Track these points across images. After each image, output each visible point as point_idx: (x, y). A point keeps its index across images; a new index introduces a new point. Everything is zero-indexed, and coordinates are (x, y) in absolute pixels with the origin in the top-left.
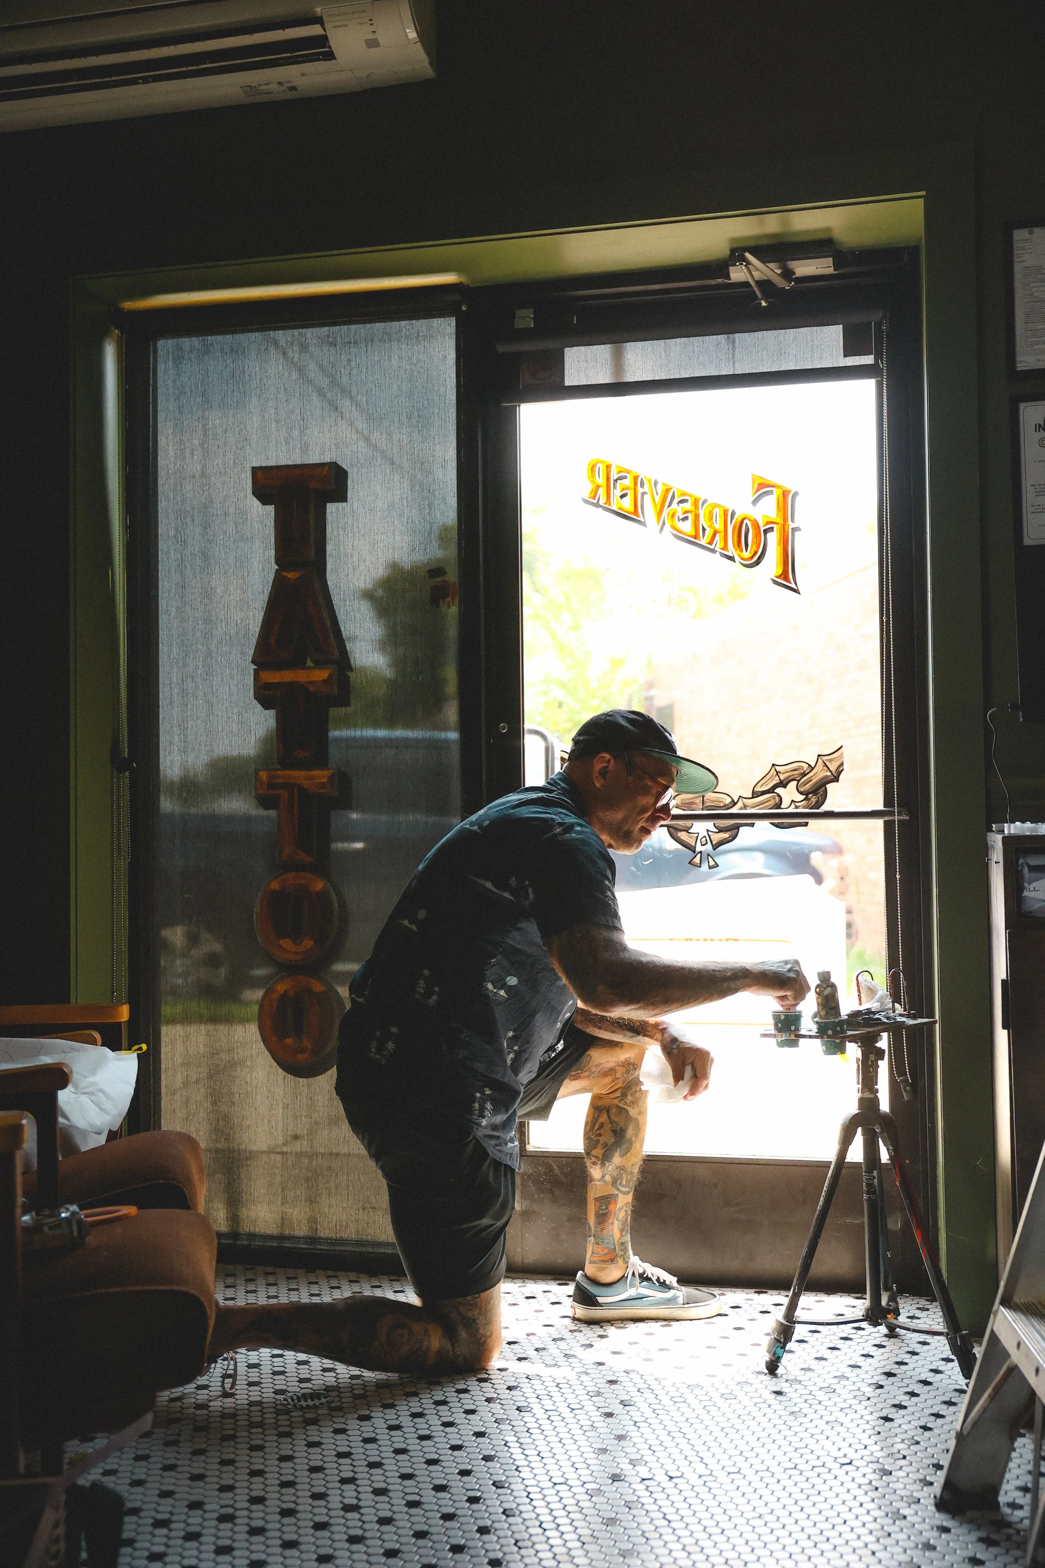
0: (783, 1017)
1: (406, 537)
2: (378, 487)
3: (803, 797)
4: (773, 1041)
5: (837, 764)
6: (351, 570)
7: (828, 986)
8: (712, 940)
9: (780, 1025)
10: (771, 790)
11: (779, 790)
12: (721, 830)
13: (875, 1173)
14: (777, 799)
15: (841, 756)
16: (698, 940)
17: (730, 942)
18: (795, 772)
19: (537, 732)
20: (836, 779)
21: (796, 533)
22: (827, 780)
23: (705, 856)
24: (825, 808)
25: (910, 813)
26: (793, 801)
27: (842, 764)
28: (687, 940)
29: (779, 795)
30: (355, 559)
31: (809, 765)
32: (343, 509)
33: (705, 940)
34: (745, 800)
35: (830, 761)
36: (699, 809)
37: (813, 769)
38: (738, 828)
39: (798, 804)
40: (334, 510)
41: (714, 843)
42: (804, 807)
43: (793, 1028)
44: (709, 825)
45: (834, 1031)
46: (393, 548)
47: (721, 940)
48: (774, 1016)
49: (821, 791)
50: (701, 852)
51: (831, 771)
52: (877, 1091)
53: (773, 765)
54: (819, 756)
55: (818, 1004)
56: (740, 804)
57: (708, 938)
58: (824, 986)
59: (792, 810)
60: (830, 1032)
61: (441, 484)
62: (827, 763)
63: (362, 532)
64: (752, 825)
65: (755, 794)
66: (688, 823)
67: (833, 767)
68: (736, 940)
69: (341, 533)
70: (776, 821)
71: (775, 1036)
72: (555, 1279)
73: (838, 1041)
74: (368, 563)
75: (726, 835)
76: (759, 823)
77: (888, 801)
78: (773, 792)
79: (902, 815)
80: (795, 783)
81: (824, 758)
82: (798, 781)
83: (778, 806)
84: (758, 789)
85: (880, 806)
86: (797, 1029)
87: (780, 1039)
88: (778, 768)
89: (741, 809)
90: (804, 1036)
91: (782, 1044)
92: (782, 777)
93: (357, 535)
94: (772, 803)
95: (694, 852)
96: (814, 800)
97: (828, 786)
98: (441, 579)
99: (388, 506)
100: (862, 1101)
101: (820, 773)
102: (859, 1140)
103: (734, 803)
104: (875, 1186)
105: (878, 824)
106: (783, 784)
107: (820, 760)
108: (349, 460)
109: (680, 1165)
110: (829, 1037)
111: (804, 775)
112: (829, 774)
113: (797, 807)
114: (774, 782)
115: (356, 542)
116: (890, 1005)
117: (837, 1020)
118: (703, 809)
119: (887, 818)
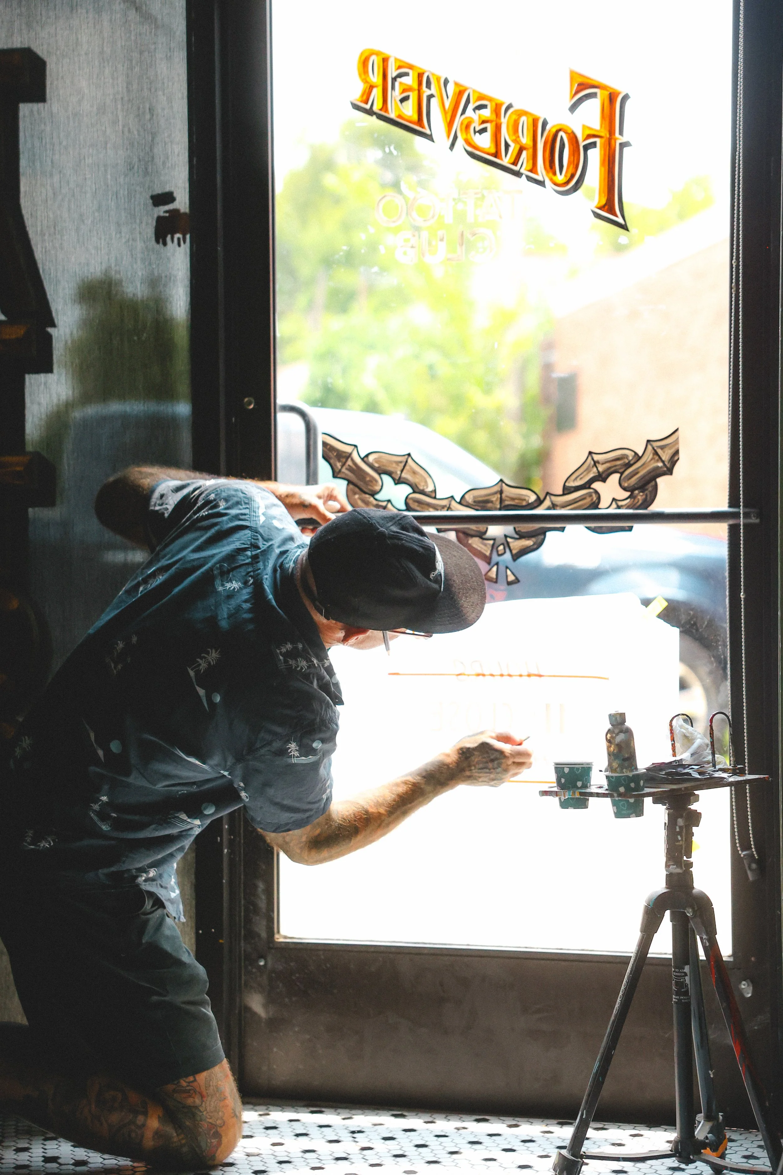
0: (566, 770)
1: (120, 152)
2: (84, 84)
3: (628, 494)
4: (556, 800)
5: (672, 451)
6: (50, 194)
7: (621, 731)
8: (510, 675)
9: (563, 780)
10: (587, 485)
11: (597, 485)
12: (521, 536)
13: (687, 969)
14: (595, 497)
15: (677, 441)
16: (492, 675)
17: (533, 678)
18: (618, 463)
19: (292, 409)
20: (669, 471)
21: (626, 150)
22: (658, 472)
23: (502, 568)
24: (654, 508)
25: (759, 515)
26: (614, 499)
27: (677, 452)
28: (478, 675)
29: (596, 492)
30: (56, 178)
31: (636, 454)
32: (39, 113)
33: (502, 675)
34: (553, 498)
35: (662, 448)
36: (496, 509)
37: (640, 458)
38: (544, 534)
39: (620, 503)
40: (27, 113)
41: (514, 552)
42: (628, 507)
43: (579, 784)
44: (508, 529)
45: (628, 789)
46: (105, 166)
47: (521, 676)
48: (556, 768)
49: (650, 487)
50: (497, 564)
51: (663, 462)
52: (690, 865)
53: (590, 453)
54: (648, 441)
55: (609, 754)
56: (547, 503)
57: (505, 673)
58: (617, 731)
59: (612, 511)
60: (622, 789)
61: (166, 81)
62: (659, 451)
63: (64, 143)
64: (562, 529)
65: (567, 490)
66: (481, 527)
67: (666, 456)
68: (540, 676)
69: (37, 143)
70: (593, 525)
71: (556, 794)
72: (307, 1106)
73: (632, 800)
74: (72, 185)
75: (529, 543)
76: (571, 528)
77: (733, 501)
78: (589, 488)
79: (750, 517)
80: (616, 476)
81: (655, 444)
82: (622, 474)
83: (595, 505)
84: (571, 484)
85: (724, 506)
86: (585, 786)
87: (563, 798)
88: (596, 458)
89: (549, 508)
90: (592, 795)
91: (564, 805)
92: (601, 468)
93: (57, 148)
94: (588, 500)
95: (489, 563)
96: (640, 497)
97: (659, 480)
98: (170, 207)
99: (98, 109)
100: (670, 878)
101: (649, 463)
102: (666, 927)
103: (539, 502)
104: (686, 986)
105: (722, 529)
106: (602, 477)
107: (649, 447)
108: (45, 47)
109: (466, 959)
110: (620, 795)
111: (629, 465)
112: (660, 464)
113: (619, 507)
114: (591, 475)
115: (57, 157)
116: (710, 758)
117: (631, 774)
118: (500, 509)
119: (731, 522)
